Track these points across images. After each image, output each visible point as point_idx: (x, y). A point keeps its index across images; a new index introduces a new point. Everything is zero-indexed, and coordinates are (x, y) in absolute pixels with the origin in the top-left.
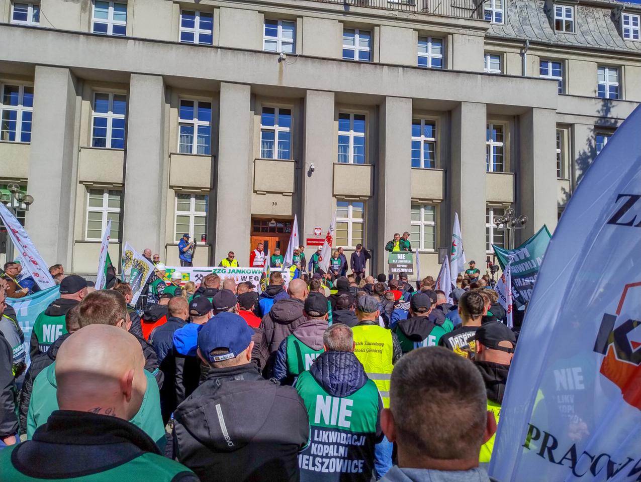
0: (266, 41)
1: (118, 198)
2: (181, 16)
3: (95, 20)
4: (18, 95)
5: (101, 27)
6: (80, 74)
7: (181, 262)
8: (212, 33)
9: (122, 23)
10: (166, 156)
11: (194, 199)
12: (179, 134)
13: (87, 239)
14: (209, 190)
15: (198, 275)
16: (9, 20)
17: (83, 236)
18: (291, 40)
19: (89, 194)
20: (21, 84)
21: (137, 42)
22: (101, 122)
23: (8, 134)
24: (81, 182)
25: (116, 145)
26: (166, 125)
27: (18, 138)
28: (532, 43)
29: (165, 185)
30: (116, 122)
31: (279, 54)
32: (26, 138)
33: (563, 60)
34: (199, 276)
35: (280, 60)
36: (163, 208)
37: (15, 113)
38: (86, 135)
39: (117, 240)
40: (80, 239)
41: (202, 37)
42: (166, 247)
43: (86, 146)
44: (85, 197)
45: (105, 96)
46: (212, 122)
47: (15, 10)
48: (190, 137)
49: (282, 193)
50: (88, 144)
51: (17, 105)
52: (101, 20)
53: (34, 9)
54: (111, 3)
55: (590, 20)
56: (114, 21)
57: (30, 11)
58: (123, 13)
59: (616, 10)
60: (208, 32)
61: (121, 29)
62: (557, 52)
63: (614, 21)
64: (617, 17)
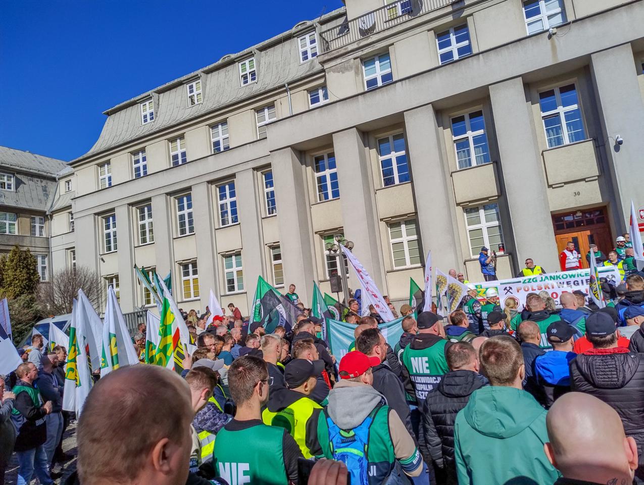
0: (529, 24)
1: (413, 226)
2: (437, 40)
3: (367, 78)
4: (324, 162)
5: (372, 83)
6: (364, 128)
7: (485, 276)
8: (470, 42)
9: (388, 71)
10: (448, 176)
11: (483, 210)
12: (456, 151)
13: (395, 268)
14: (497, 198)
15: (506, 288)
16: (309, 107)
17: (392, 267)
18: (559, 10)
19: (389, 228)
20: (324, 153)
21: (404, 82)
22: (387, 163)
23: (323, 195)
24: (381, 220)
25: (403, 179)
26: (442, 147)
27: (330, 197)
29: (453, 204)
30: (399, 159)
31: (548, 31)
32: (336, 194)
34: (508, 289)
35: (550, 37)
36: (454, 227)
37: (325, 176)
38: (378, 179)
39: (419, 265)
40: (390, 269)
41: (461, 51)
42: (465, 264)
43: (380, 188)
44: (387, 231)
45: (386, 140)
46: (487, 129)
47: (311, 96)
48: (466, 151)
49: (584, 180)
50: (381, 186)
51: (325, 170)
52: (371, 77)
53: (323, 90)
54: (376, 58)
56: (381, 72)
57: (321, 93)
58: (387, 61)
60: (465, 43)
61: (388, 77)
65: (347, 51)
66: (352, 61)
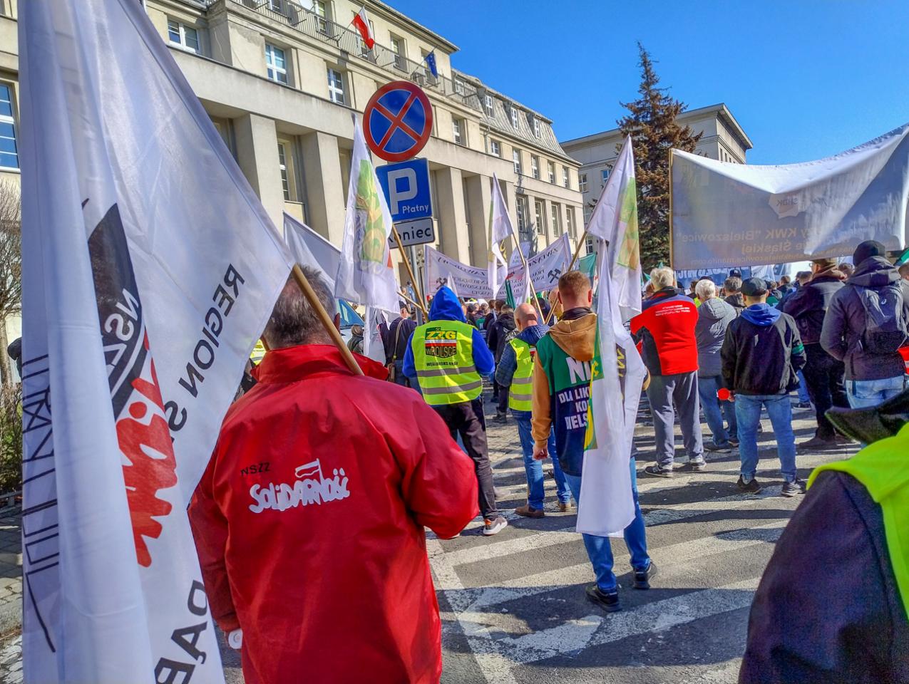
2: (327, 74)
9: (282, 70)
28: (491, 129)
33: (500, 142)
47: (168, 28)
52: (269, 66)
53: (185, 30)
54: (272, 47)
55: (497, 108)
56: (277, 67)
57: (182, 32)
58: (281, 59)
59: (506, 103)
60: (340, 92)
61: (281, 76)
62: (498, 136)
63: (506, 112)
64: (508, 109)
65: (257, 19)
66: (258, 34)
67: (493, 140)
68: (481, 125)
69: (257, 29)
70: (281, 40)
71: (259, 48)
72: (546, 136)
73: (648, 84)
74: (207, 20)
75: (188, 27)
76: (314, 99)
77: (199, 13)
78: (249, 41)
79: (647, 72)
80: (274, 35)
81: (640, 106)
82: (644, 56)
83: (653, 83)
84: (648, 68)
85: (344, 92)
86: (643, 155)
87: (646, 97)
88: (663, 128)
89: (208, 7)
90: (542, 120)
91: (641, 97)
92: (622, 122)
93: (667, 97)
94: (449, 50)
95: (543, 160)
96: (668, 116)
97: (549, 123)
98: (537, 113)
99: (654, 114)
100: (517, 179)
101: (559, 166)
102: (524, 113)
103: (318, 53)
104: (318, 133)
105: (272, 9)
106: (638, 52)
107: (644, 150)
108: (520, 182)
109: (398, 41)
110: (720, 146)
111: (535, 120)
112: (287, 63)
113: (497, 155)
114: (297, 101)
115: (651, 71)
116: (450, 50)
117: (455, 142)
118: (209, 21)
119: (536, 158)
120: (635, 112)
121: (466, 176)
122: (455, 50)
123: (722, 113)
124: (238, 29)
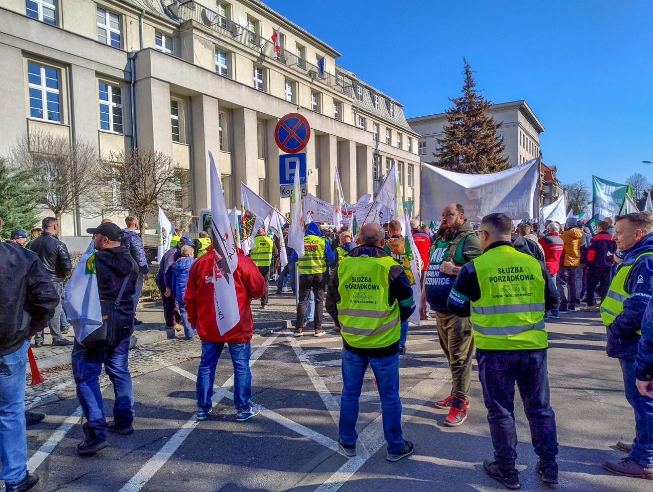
28: (360, 109)
33: (365, 118)
35: (298, 109)
52: (217, 63)
53: (165, 38)
54: (219, 51)
55: (365, 95)
56: (221, 64)
57: (163, 39)
58: (224, 59)
59: (372, 93)
60: (261, 81)
61: (224, 71)
62: (364, 115)
63: (371, 97)
64: (372, 96)
65: (211, 33)
66: (211, 43)
67: (360, 117)
68: (353, 106)
69: (211, 39)
70: (226, 47)
71: (211, 52)
72: (398, 116)
73: (468, 87)
74: (179, 32)
75: (167, 36)
76: (244, 86)
77: (175, 28)
78: (205, 47)
79: (468, 78)
80: (221, 44)
81: (462, 101)
82: (467, 67)
83: (472, 86)
84: (469, 76)
85: (263, 82)
86: (461, 134)
87: (466, 95)
88: (476, 117)
89: (181, 24)
90: (396, 104)
91: (463, 95)
92: (448, 111)
93: (480, 97)
94: (334, 55)
95: (394, 132)
96: (479, 110)
97: (401, 106)
98: (393, 100)
99: (471, 107)
100: (375, 144)
101: (405, 136)
102: (384, 99)
103: (248, 56)
104: (245, 109)
105: (221, 25)
106: (463, 64)
107: (461, 131)
108: (377, 146)
109: (301, 49)
110: (520, 129)
111: (391, 104)
112: (228, 62)
113: (363, 127)
114: (233, 87)
115: (471, 78)
116: (336, 56)
117: (334, 117)
118: (181, 33)
119: (389, 130)
120: (458, 105)
121: (340, 140)
122: (339, 56)
123: (523, 107)
124: (199, 39)
